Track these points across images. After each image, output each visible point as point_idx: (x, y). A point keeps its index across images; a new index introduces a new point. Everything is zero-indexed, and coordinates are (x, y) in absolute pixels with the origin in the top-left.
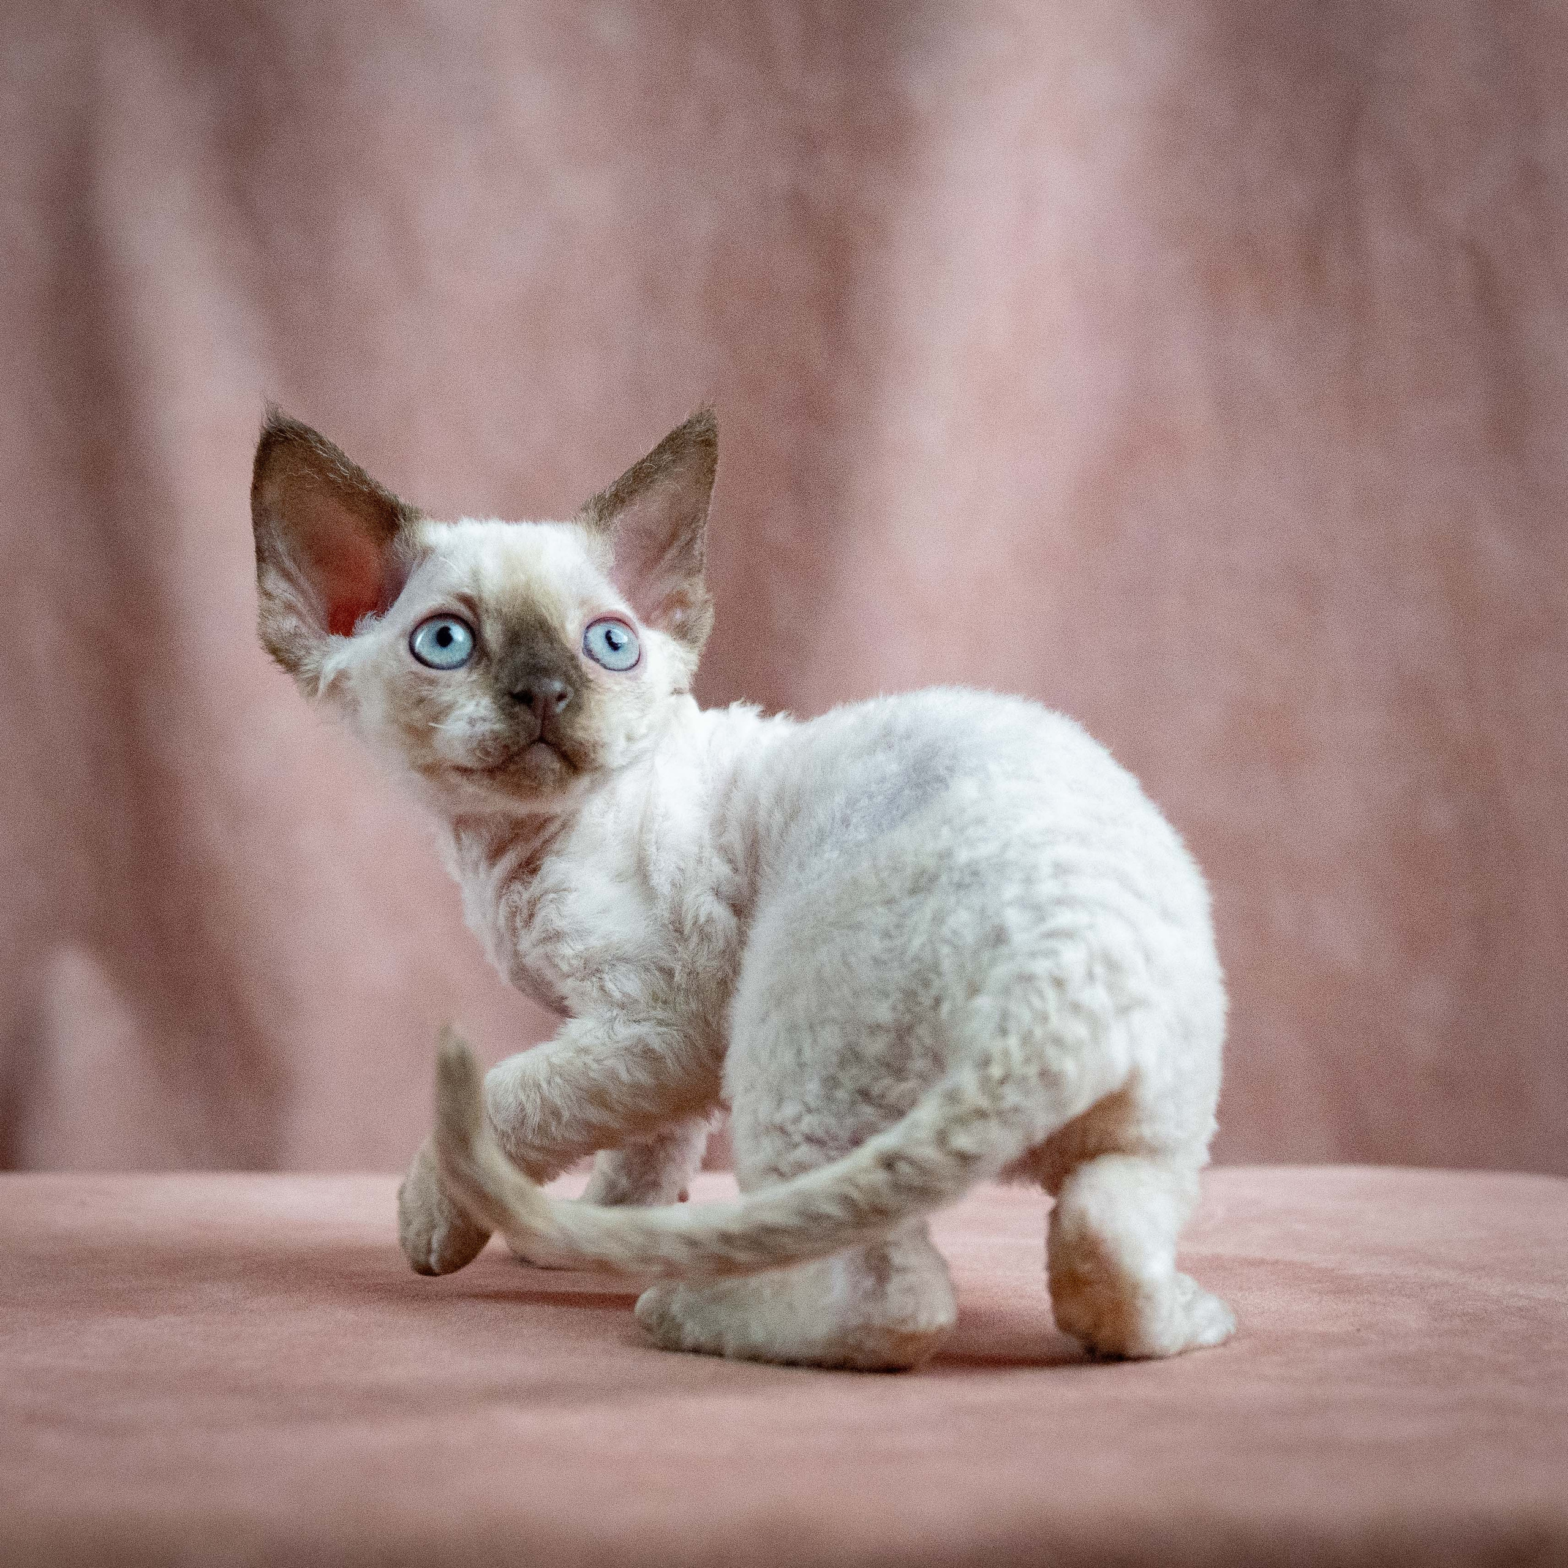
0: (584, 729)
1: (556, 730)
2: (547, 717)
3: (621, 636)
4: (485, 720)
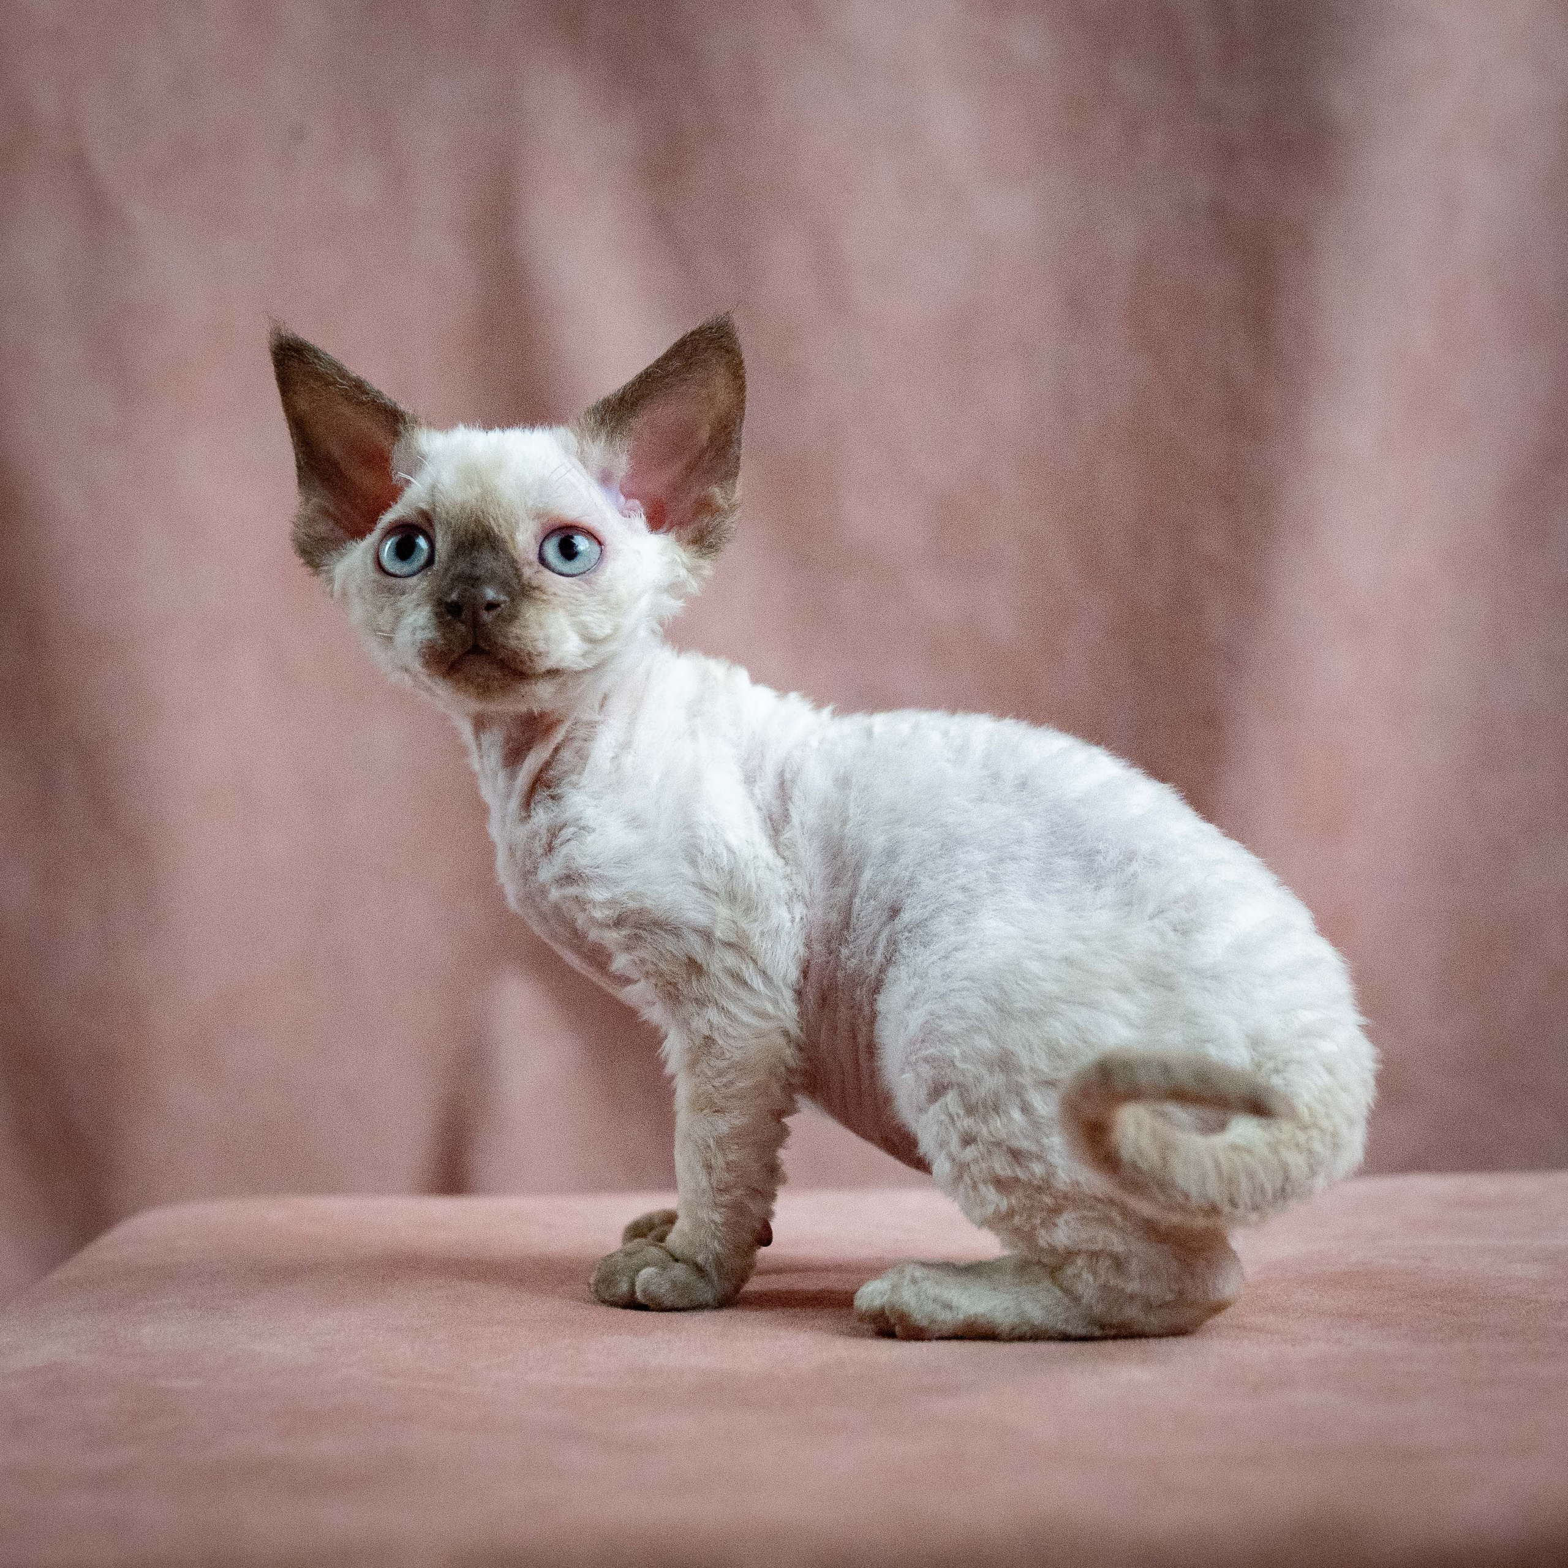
0: (518, 638)
1: (487, 639)
2: (476, 624)
3: (582, 543)
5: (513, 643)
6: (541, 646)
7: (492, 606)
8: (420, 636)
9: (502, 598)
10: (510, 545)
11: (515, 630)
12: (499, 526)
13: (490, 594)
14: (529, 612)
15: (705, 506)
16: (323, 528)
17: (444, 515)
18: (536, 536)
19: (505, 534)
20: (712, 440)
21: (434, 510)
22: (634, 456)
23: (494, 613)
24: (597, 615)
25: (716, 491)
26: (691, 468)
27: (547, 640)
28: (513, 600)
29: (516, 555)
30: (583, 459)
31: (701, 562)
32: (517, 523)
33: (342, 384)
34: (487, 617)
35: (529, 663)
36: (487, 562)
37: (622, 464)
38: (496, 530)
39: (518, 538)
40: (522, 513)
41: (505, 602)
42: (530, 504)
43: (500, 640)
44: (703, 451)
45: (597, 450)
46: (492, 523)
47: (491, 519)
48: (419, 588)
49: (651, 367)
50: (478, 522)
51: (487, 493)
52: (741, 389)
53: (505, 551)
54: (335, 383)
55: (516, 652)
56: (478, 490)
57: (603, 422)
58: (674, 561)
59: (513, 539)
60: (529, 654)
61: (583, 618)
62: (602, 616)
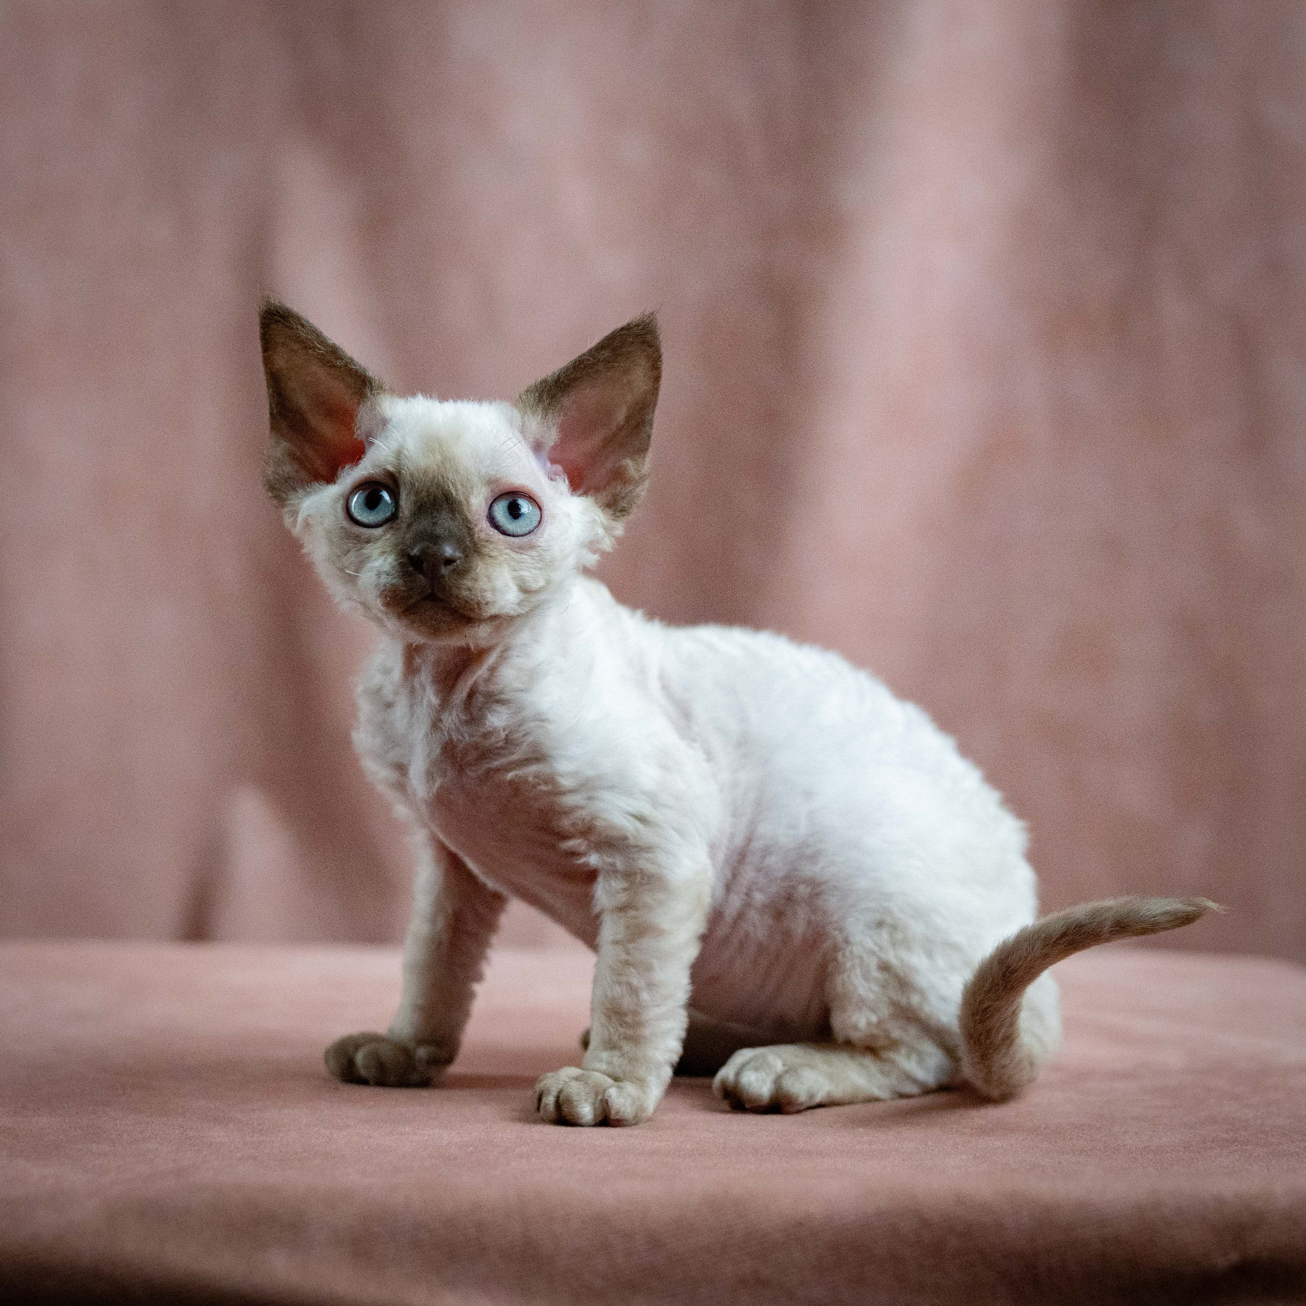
0: (470, 590)
4: (388, 575)
5: (465, 593)
6: (489, 596)
7: (449, 561)
8: (384, 580)
9: (458, 554)
10: (465, 508)
11: (468, 583)
12: (457, 490)
13: (448, 550)
14: (480, 567)
15: (619, 475)
16: (288, 469)
17: (408, 478)
18: (486, 500)
19: (461, 498)
20: (628, 419)
21: (400, 473)
22: (563, 429)
23: (451, 567)
24: (533, 571)
25: (629, 462)
26: (608, 443)
27: (494, 590)
28: (467, 556)
29: (470, 517)
30: (523, 431)
31: (614, 524)
32: (472, 488)
33: (319, 349)
34: (445, 571)
35: (477, 610)
36: (445, 523)
37: (552, 436)
38: (454, 493)
39: (472, 501)
40: (475, 479)
41: (460, 558)
42: (483, 471)
43: (455, 591)
44: (620, 428)
45: (534, 423)
46: (451, 487)
47: (450, 484)
48: (384, 538)
49: (584, 355)
50: (438, 485)
51: (447, 460)
52: (657, 379)
53: (461, 513)
54: (314, 348)
55: (467, 602)
56: (439, 457)
57: (540, 399)
58: (594, 521)
59: (468, 503)
60: (479, 603)
61: (522, 573)
62: (538, 572)
